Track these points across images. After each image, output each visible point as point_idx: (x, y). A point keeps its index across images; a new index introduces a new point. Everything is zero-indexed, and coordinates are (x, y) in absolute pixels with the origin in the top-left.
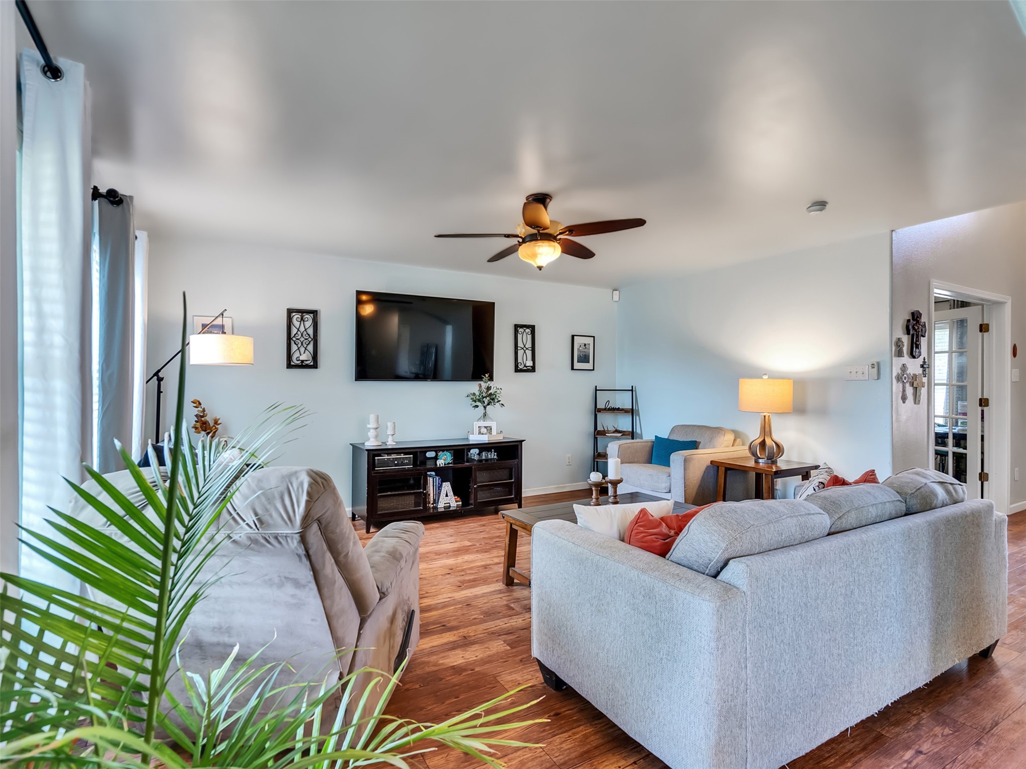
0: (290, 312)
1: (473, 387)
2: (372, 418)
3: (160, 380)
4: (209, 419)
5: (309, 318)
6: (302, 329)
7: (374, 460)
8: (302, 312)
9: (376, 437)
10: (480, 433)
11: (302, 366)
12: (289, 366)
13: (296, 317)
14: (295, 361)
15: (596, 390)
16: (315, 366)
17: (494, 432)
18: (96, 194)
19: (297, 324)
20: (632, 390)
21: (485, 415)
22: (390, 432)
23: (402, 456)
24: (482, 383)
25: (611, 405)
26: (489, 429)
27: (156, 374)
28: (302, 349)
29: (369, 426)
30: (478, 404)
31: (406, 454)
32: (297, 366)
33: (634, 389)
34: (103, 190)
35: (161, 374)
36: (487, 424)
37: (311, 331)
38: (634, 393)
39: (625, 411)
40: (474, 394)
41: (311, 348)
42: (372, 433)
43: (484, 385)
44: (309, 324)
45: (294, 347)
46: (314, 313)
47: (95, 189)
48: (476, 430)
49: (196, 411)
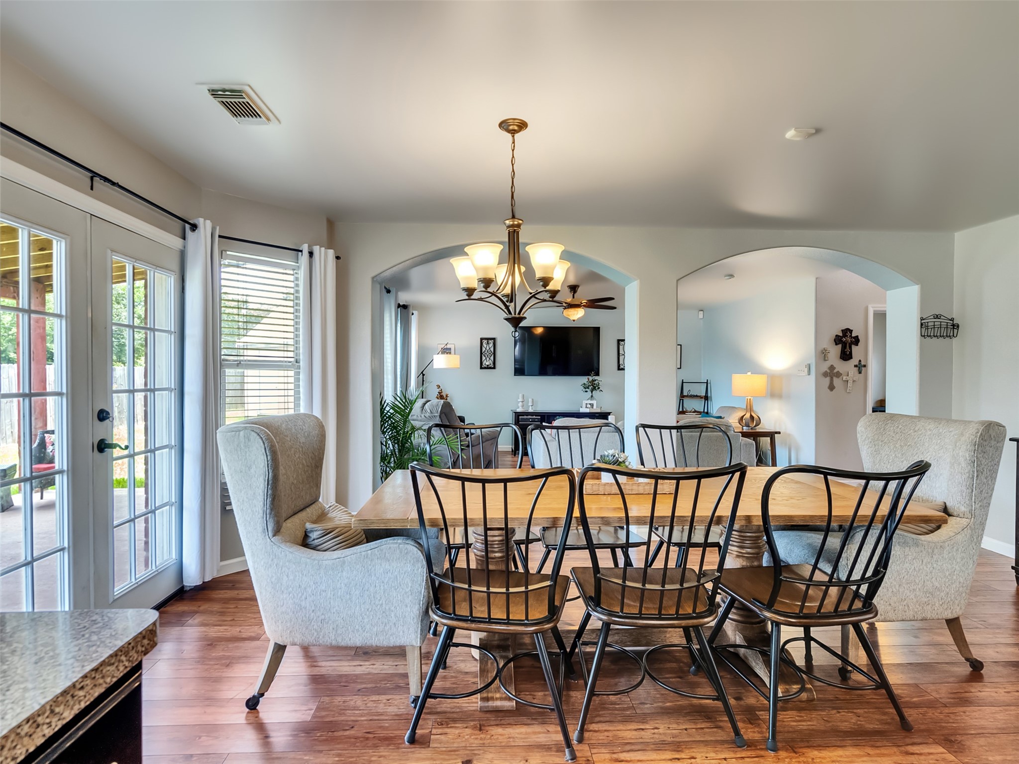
0: (482, 339)
1: (584, 380)
2: (520, 396)
3: (423, 375)
4: (444, 394)
5: (491, 342)
6: (488, 348)
7: (518, 418)
8: (488, 339)
9: (523, 406)
10: (586, 407)
11: (488, 368)
12: (481, 368)
13: (485, 342)
14: (484, 366)
15: (683, 383)
16: (494, 368)
17: (595, 407)
18: (399, 306)
19: (485, 346)
20: (707, 383)
21: (592, 396)
22: (530, 404)
23: (534, 417)
24: (590, 377)
25: (692, 393)
26: (592, 405)
27: (422, 373)
28: (488, 359)
29: (519, 400)
30: (587, 390)
31: (536, 416)
32: (485, 368)
33: (709, 382)
34: (401, 304)
35: (424, 373)
36: (591, 402)
37: (492, 349)
38: (709, 385)
39: (701, 397)
40: (584, 384)
41: (492, 358)
42: (520, 404)
43: (591, 378)
44: (491, 345)
45: (484, 358)
46: (494, 339)
47: (399, 304)
48: (584, 405)
49: (438, 390)
